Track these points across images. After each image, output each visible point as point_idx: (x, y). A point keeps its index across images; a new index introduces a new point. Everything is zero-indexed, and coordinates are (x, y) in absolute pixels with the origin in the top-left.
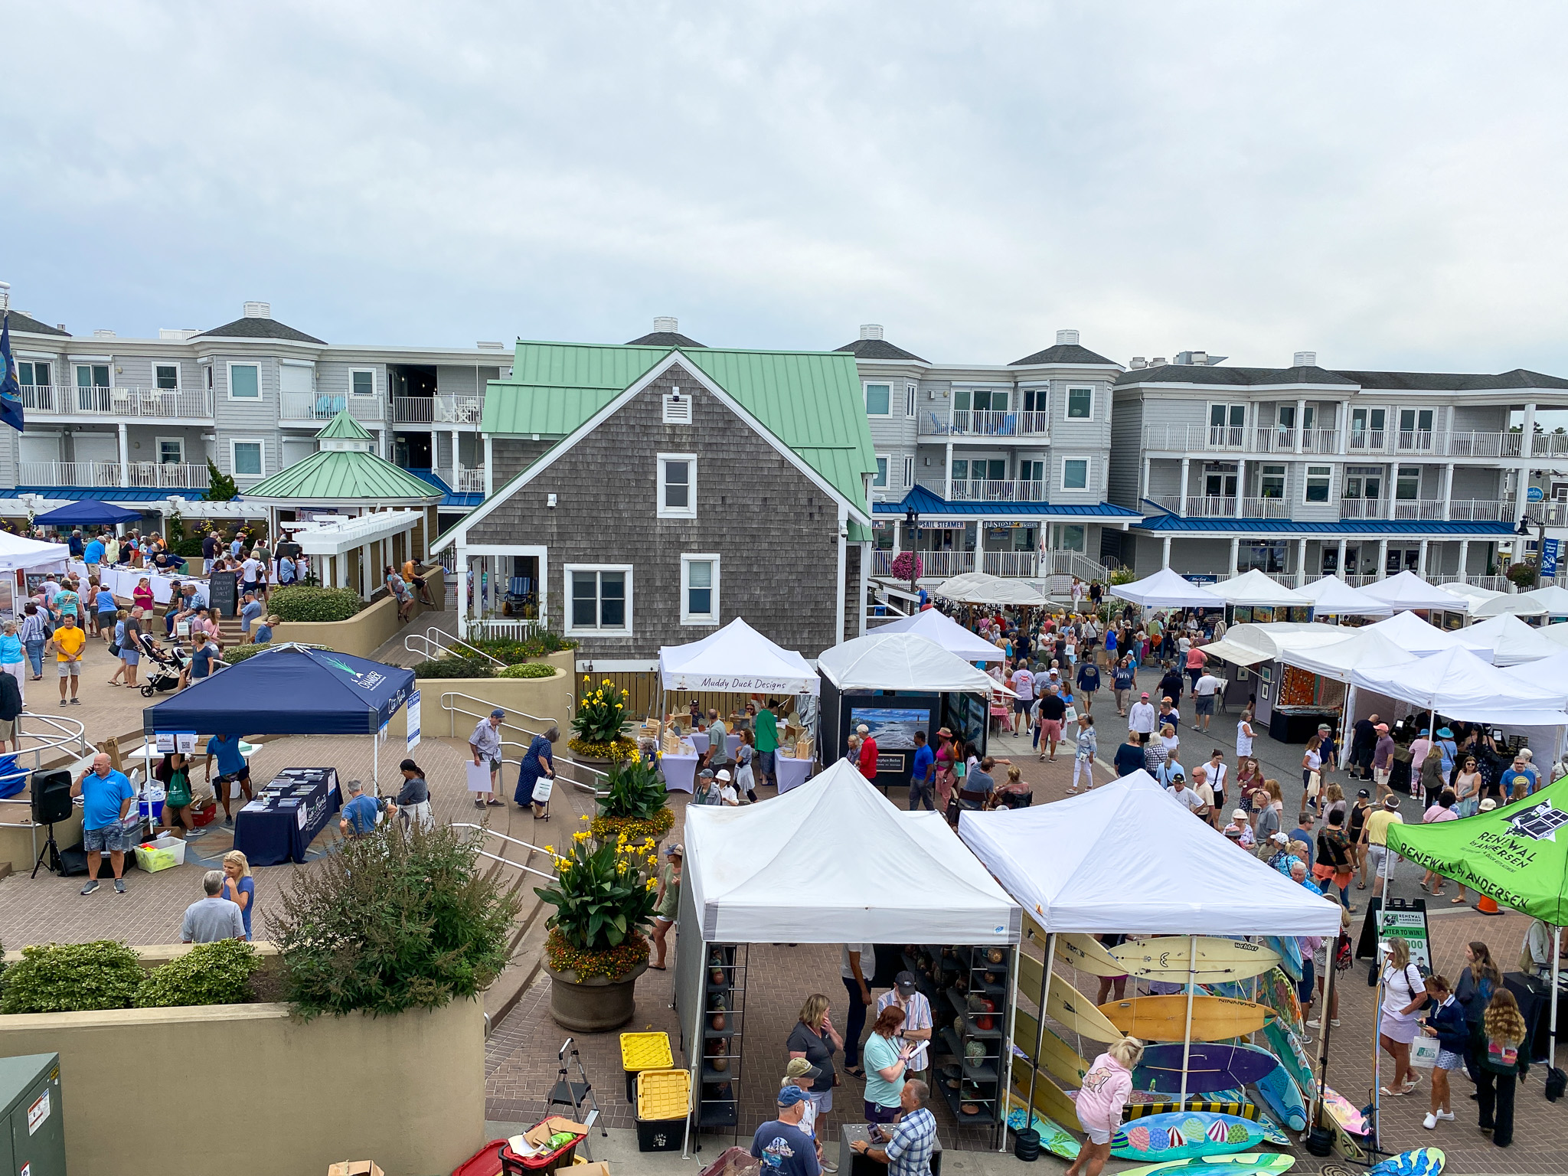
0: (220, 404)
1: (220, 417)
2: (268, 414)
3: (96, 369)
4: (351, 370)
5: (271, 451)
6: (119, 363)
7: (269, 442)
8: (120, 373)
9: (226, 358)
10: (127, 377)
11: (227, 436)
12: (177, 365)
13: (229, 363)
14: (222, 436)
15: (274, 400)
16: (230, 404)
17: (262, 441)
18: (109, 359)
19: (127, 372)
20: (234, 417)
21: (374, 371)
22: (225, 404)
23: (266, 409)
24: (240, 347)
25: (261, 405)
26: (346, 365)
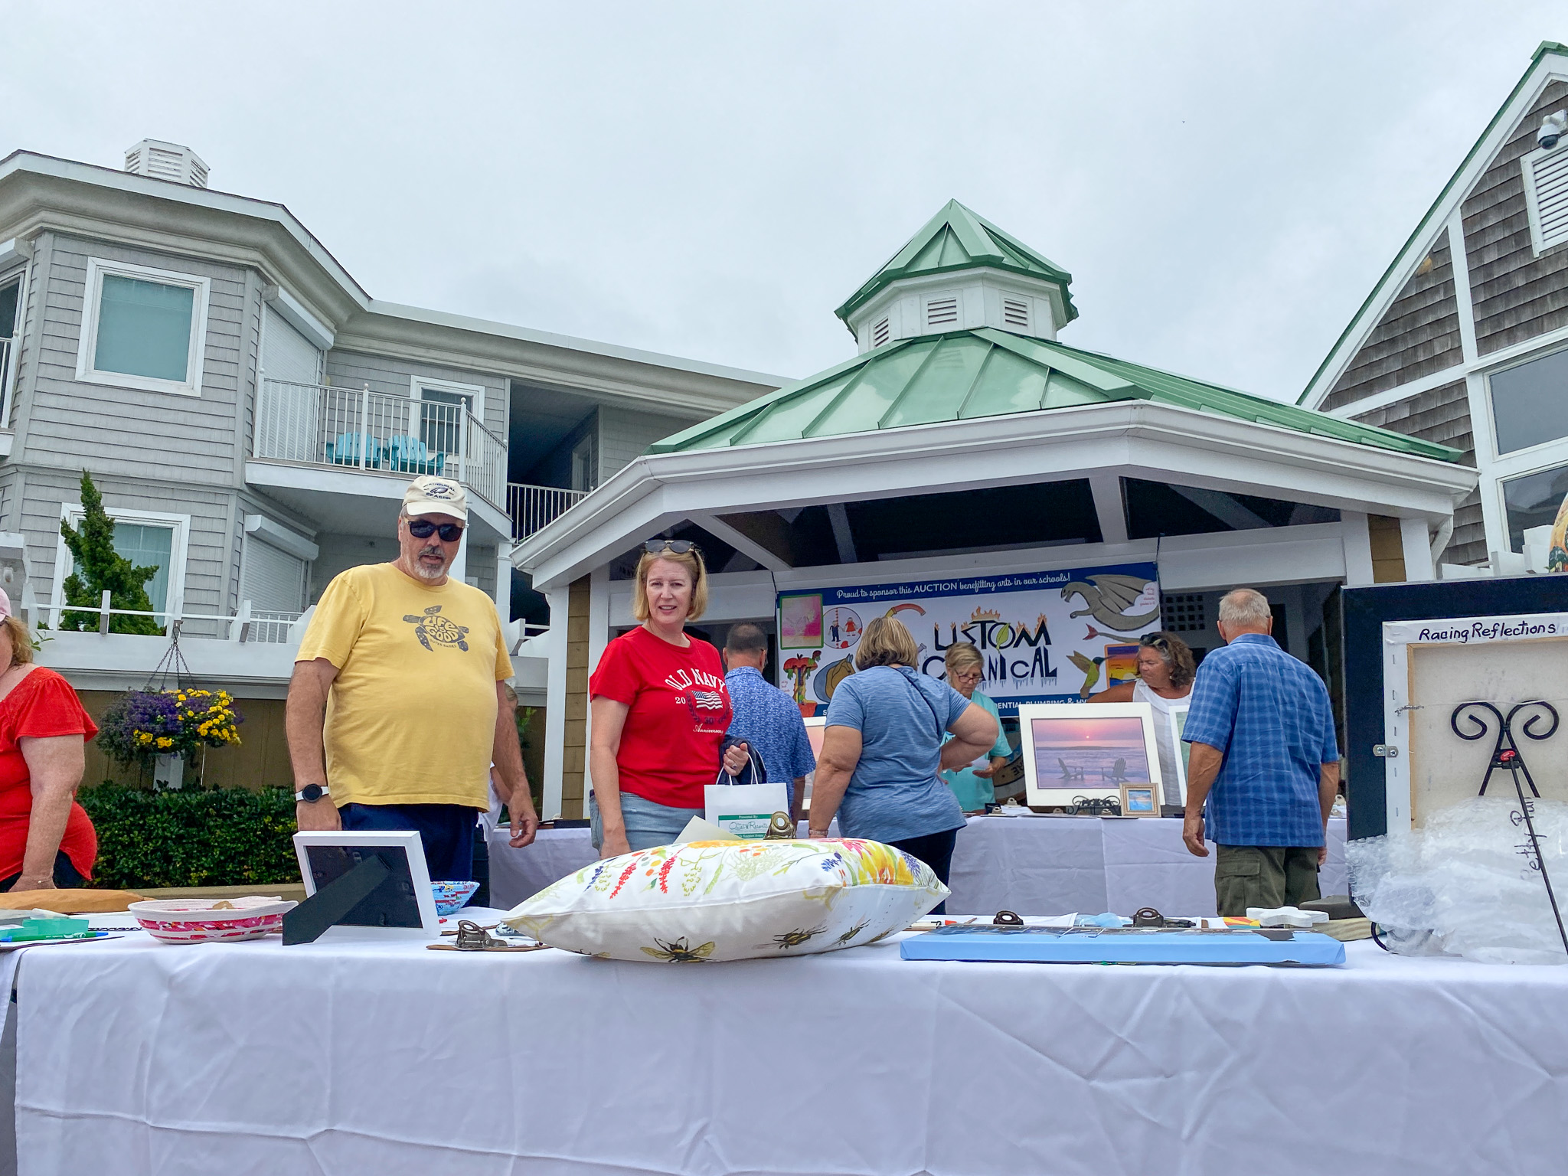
0: (42, 386)
1: (36, 428)
2: (216, 436)
4: (418, 384)
5: (210, 554)
7: (207, 525)
9: (85, 248)
11: (53, 494)
13: (96, 268)
14: (34, 493)
15: (241, 400)
16: (80, 390)
17: (182, 523)
20: (90, 435)
21: (474, 391)
22: (64, 389)
23: (207, 421)
24: (147, 216)
25: (194, 406)
26: (406, 368)
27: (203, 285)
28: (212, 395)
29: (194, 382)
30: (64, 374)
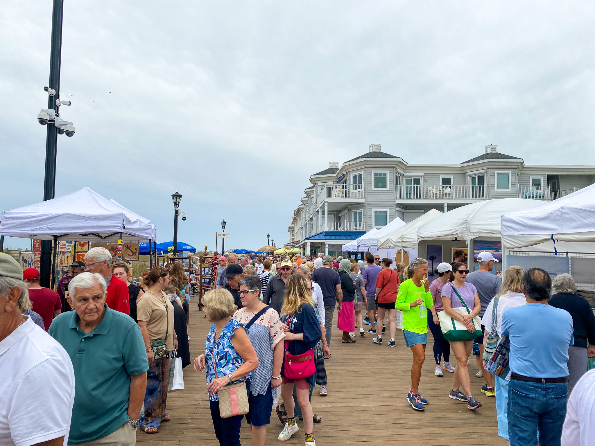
3: (414, 179)
4: (531, 177)
6: (426, 177)
8: (426, 181)
9: (495, 170)
10: (429, 183)
12: (452, 177)
13: (496, 173)
16: (496, 192)
18: (422, 174)
19: (429, 181)
21: (541, 178)
22: (494, 192)
23: (513, 194)
24: (503, 164)
25: (510, 192)
26: (529, 175)
27: (510, 172)
28: (513, 190)
29: (510, 189)
30: (494, 190)
